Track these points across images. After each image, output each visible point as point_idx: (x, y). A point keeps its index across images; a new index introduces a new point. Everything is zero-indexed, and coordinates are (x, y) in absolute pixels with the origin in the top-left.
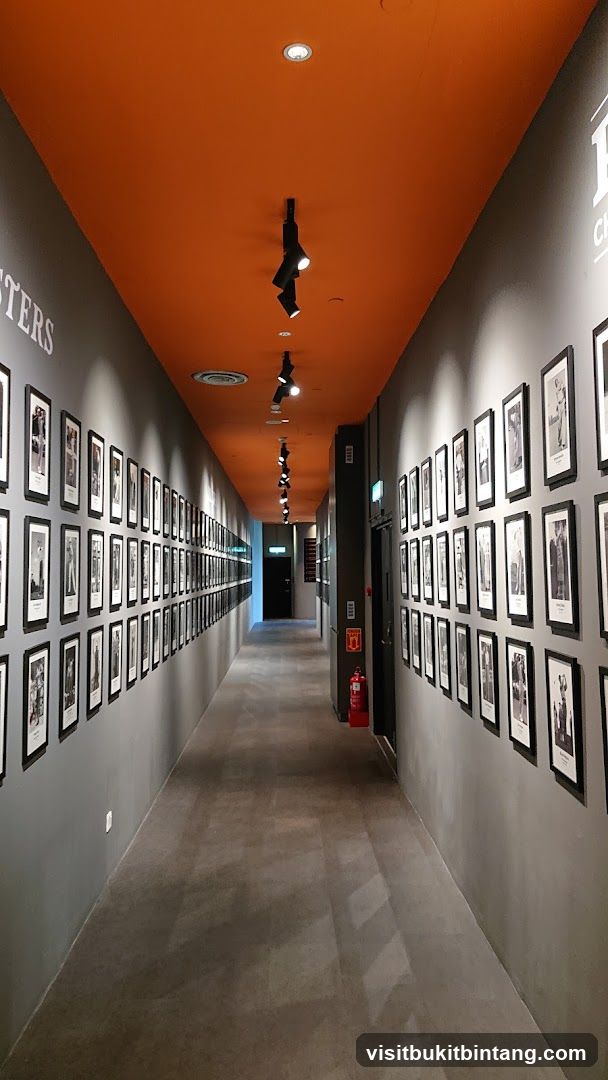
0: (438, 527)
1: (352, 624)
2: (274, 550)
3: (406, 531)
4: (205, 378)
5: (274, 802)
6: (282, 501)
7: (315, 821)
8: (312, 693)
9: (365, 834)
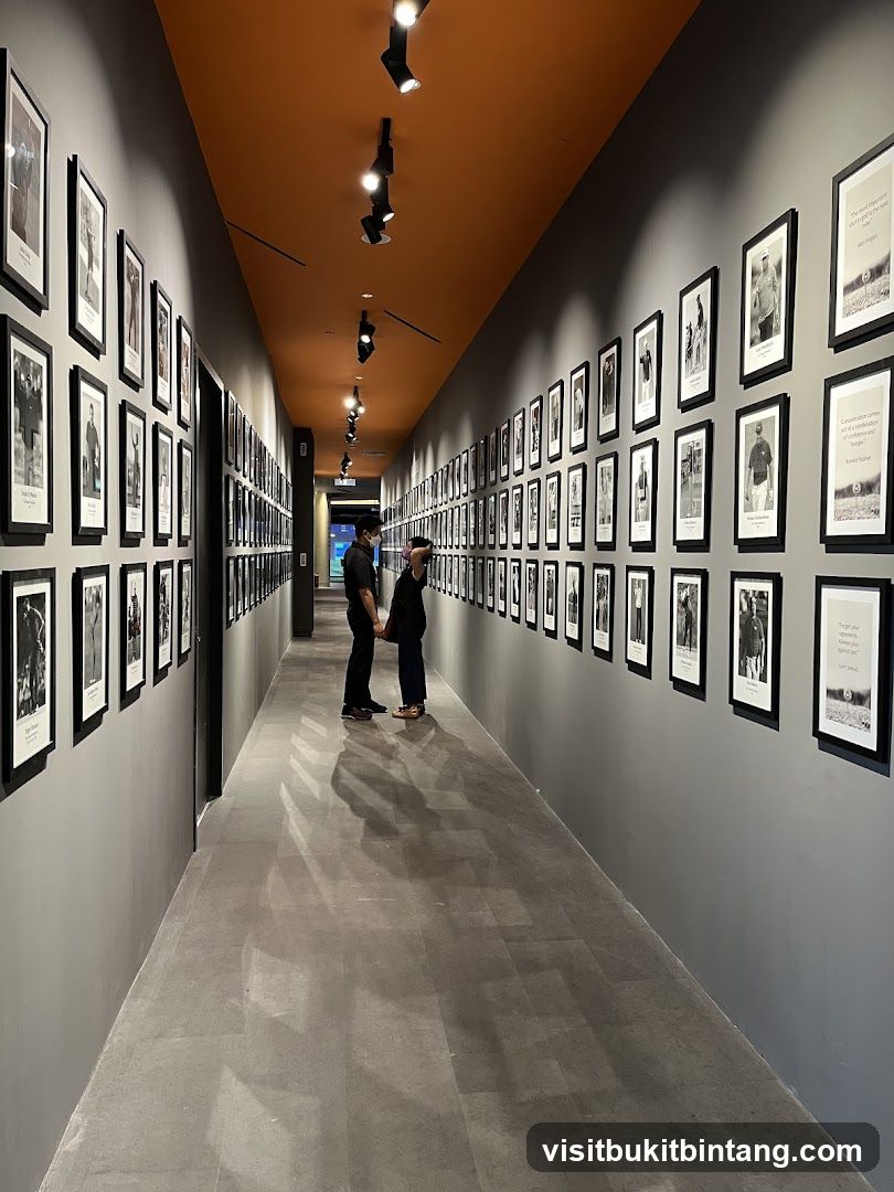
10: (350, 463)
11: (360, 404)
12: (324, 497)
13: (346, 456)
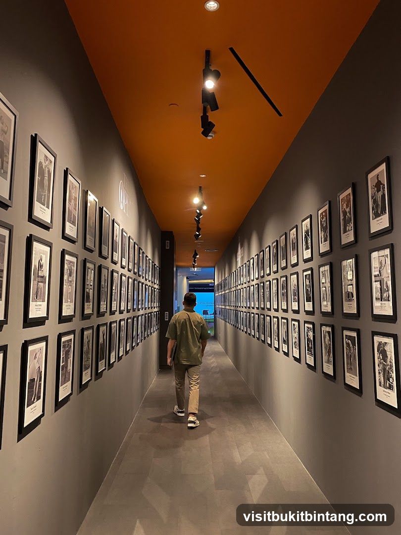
10: (198, 256)
11: (203, 203)
12: (185, 280)
13: (195, 252)
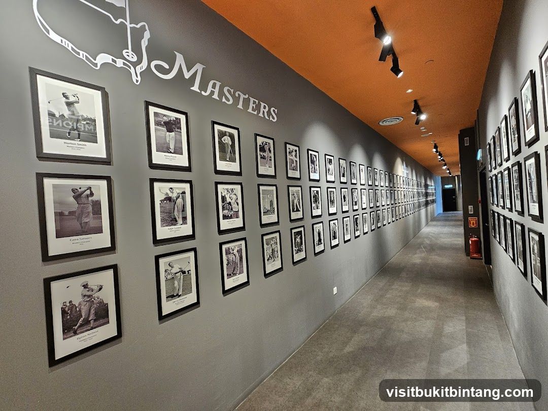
0: (506, 165)
1: (471, 215)
2: (446, 187)
3: (491, 171)
4: (384, 123)
5: (419, 291)
6: (444, 168)
7: (437, 304)
8: (456, 242)
9: (464, 318)
